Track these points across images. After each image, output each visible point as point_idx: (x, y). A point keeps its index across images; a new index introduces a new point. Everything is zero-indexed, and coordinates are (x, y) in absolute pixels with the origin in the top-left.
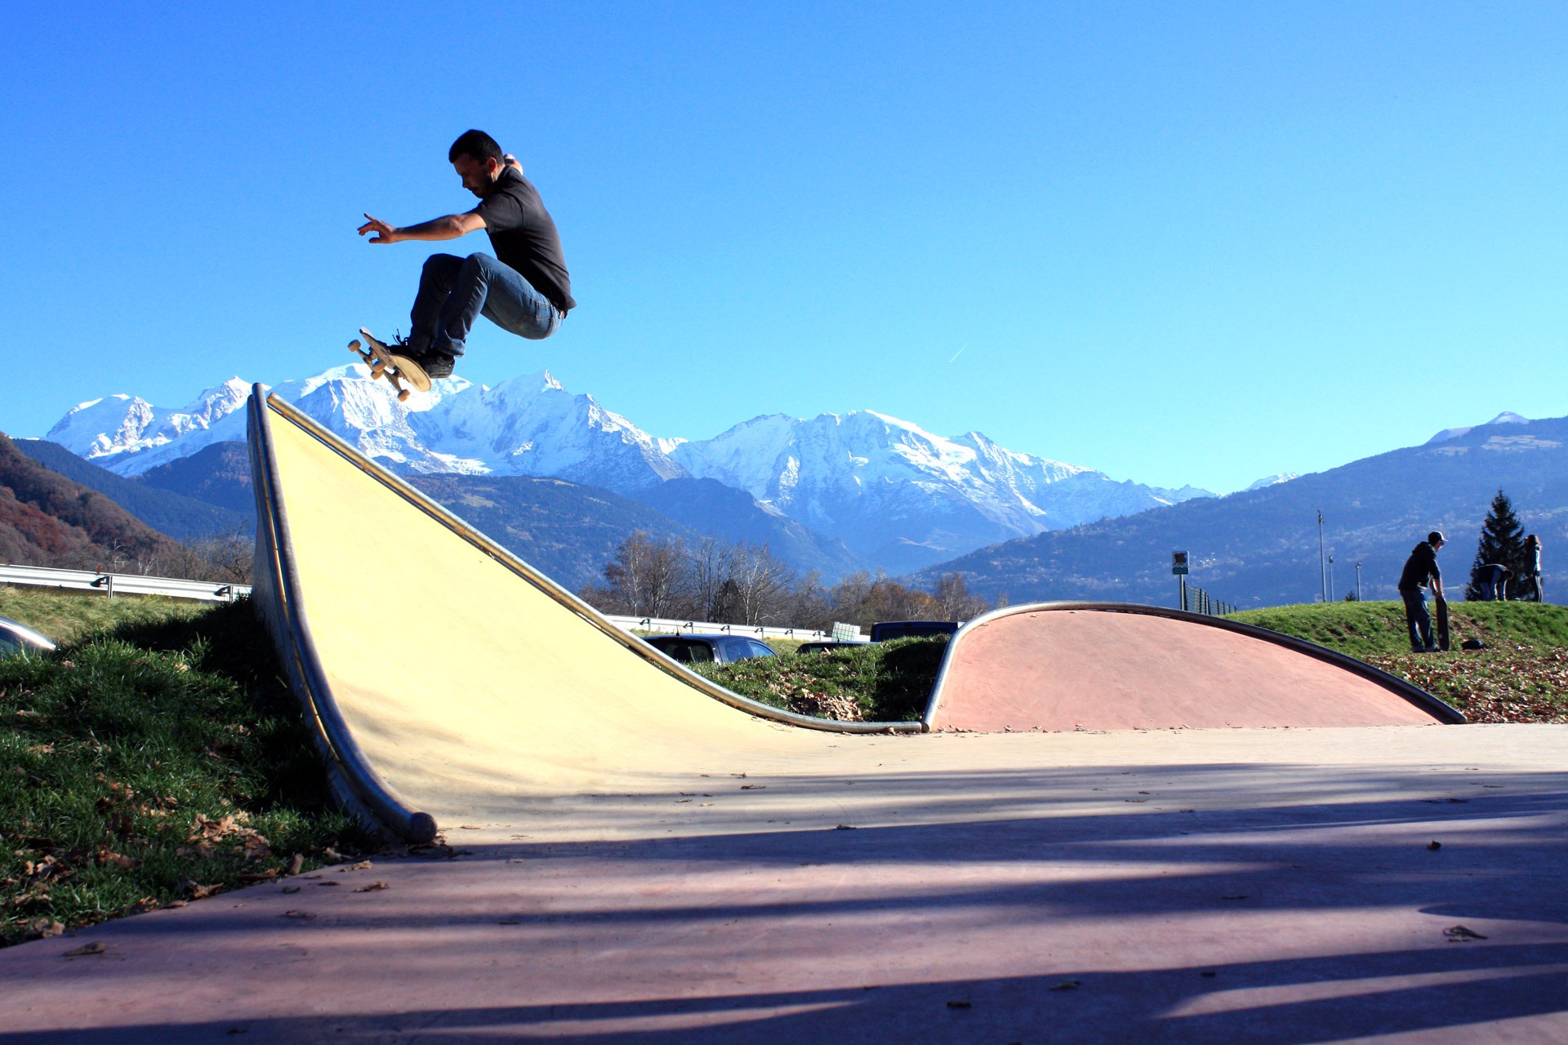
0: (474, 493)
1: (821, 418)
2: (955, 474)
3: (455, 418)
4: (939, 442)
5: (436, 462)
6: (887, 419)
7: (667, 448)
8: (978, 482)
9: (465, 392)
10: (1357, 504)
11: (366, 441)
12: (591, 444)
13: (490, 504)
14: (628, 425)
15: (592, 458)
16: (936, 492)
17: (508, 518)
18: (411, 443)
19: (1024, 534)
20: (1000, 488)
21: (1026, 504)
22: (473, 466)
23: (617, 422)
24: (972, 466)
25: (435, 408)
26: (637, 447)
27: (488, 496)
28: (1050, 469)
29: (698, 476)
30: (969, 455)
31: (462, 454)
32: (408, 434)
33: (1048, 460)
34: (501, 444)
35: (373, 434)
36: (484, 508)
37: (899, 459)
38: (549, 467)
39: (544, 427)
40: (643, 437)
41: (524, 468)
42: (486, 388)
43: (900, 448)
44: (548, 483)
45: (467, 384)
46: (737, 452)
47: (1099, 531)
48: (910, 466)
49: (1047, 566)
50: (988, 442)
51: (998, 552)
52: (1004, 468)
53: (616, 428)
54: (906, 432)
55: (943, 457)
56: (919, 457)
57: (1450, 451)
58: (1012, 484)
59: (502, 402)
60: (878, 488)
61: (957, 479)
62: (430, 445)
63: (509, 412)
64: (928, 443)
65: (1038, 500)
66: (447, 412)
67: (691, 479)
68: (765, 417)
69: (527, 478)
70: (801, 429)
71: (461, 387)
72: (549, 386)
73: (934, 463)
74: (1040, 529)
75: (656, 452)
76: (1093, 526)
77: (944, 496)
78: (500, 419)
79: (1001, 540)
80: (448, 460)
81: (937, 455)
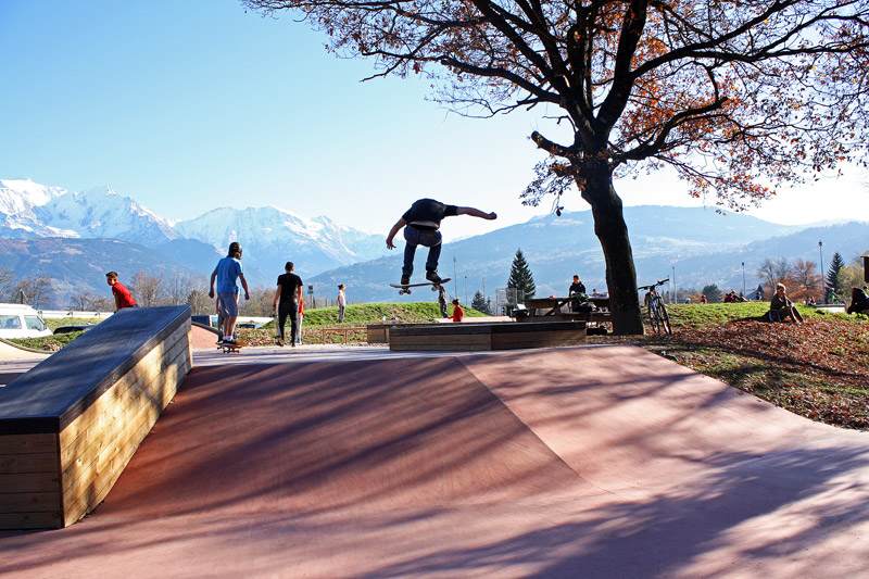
0: (71, 247)
1: (249, 209)
2: (314, 236)
3: (59, 209)
4: (306, 221)
5: (50, 232)
6: (282, 210)
7: (171, 224)
8: (324, 240)
9: (65, 195)
10: (497, 249)
11: (11, 221)
12: (133, 222)
13: (80, 253)
14: (151, 212)
15: (133, 229)
16: (304, 245)
17: (90, 260)
18: (35, 221)
19: (346, 264)
20: (335, 243)
21: (348, 250)
22: (70, 233)
23: (146, 211)
24: (322, 232)
25: (48, 204)
26: (156, 224)
27: (78, 248)
28: (358, 233)
29: (187, 237)
30: (321, 227)
31: (63, 227)
32: (34, 217)
33: (358, 229)
34: (85, 222)
35: (14, 217)
36: (77, 255)
37: (287, 229)
38: (111, 233)
39: (108, 213)
40: (159, 218)
41: (98, 234)
42: (76, 194)
43: (287, 224)
44: (110, 242)
45: (66, 192)
46: (207, 226)
47: (381, 263)
48: (291, 232)
49: (357, 278)
50: (329, 221)
51: (334, 273)
52: (337, 233)
53: (145, 214)
54: (288, 216)
55: (309, 228)
56: (296, 228)
57: (537, 225)
58: (341, 240)
59: (85, 201)
60: (277, 243)
61: (315, 238)
62: (46, 223)
63: (89, 205)
64: (300, 221)
65: (353, 248)
66: (55, 206)
67: (184, 239)
68: (220, 208)
69: (99, 239)
70: (239, 214)
71: (62, 193)
72: (110, 192)
73: (303, 231)
74: (353, 262)
75: (166, 226)
76: (378, 260)
77: (309, 246)
78: (84, 209)
79: (336, 267)
80: (56, 230)
81: (304, 227)
